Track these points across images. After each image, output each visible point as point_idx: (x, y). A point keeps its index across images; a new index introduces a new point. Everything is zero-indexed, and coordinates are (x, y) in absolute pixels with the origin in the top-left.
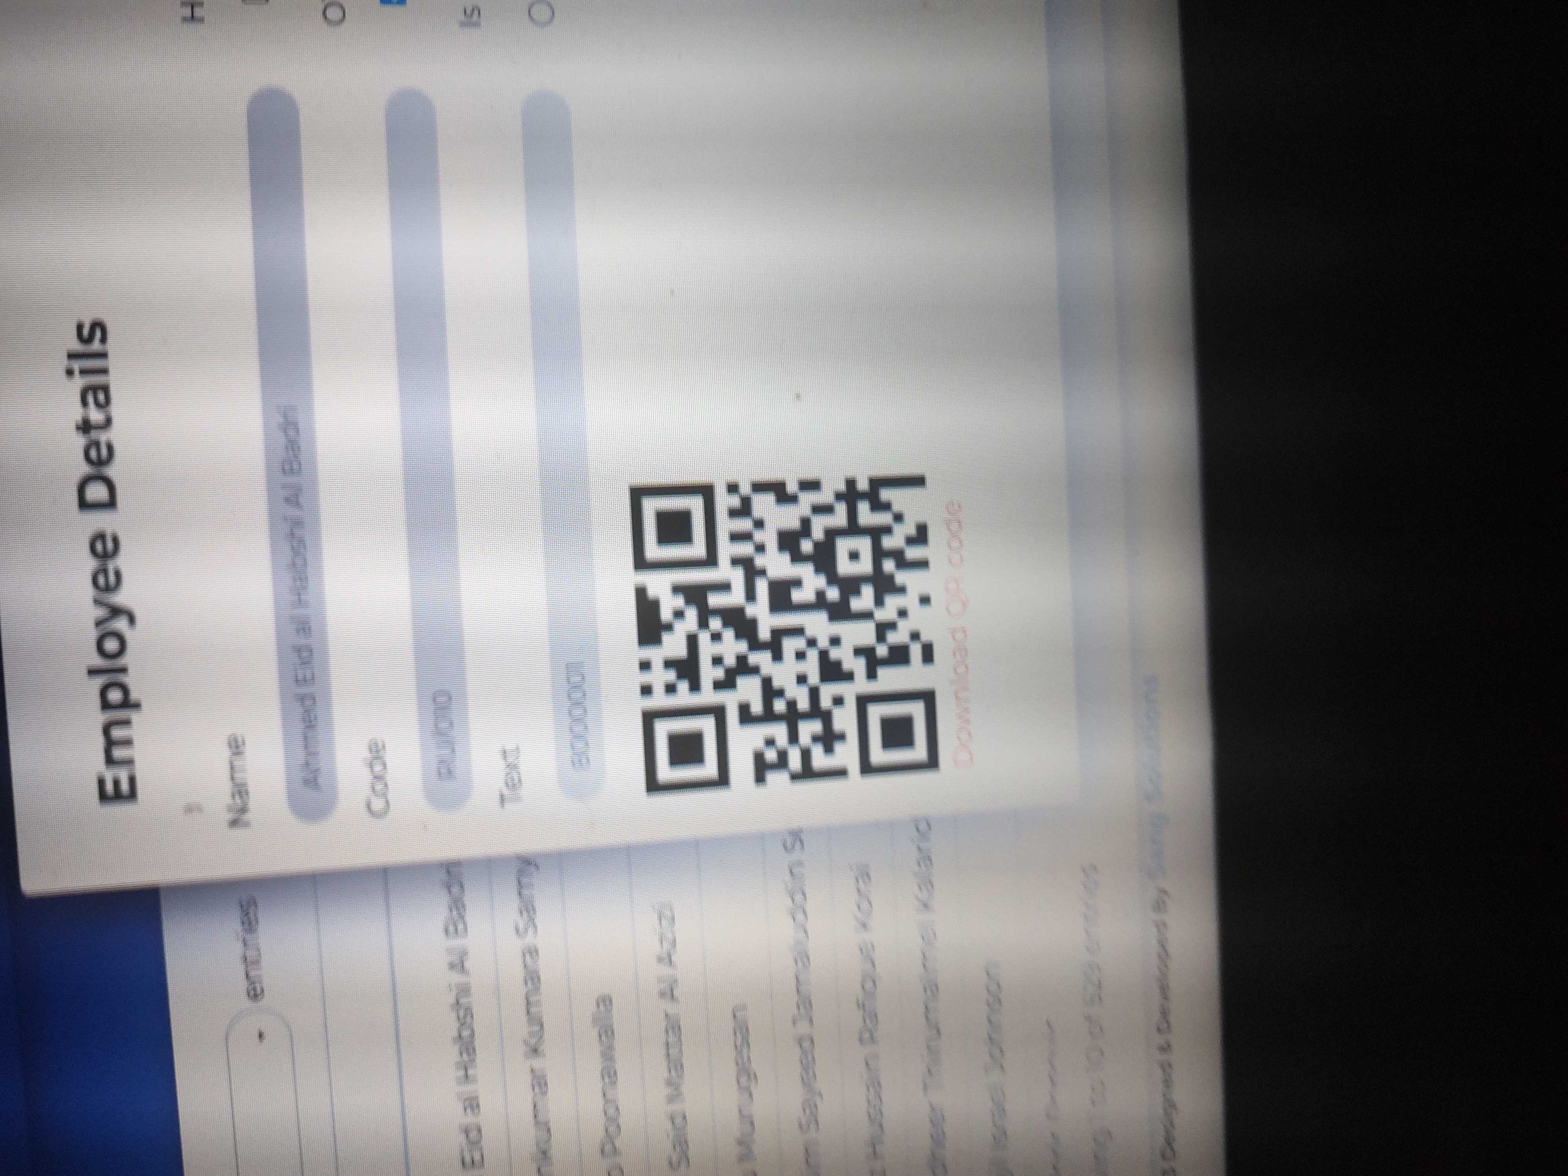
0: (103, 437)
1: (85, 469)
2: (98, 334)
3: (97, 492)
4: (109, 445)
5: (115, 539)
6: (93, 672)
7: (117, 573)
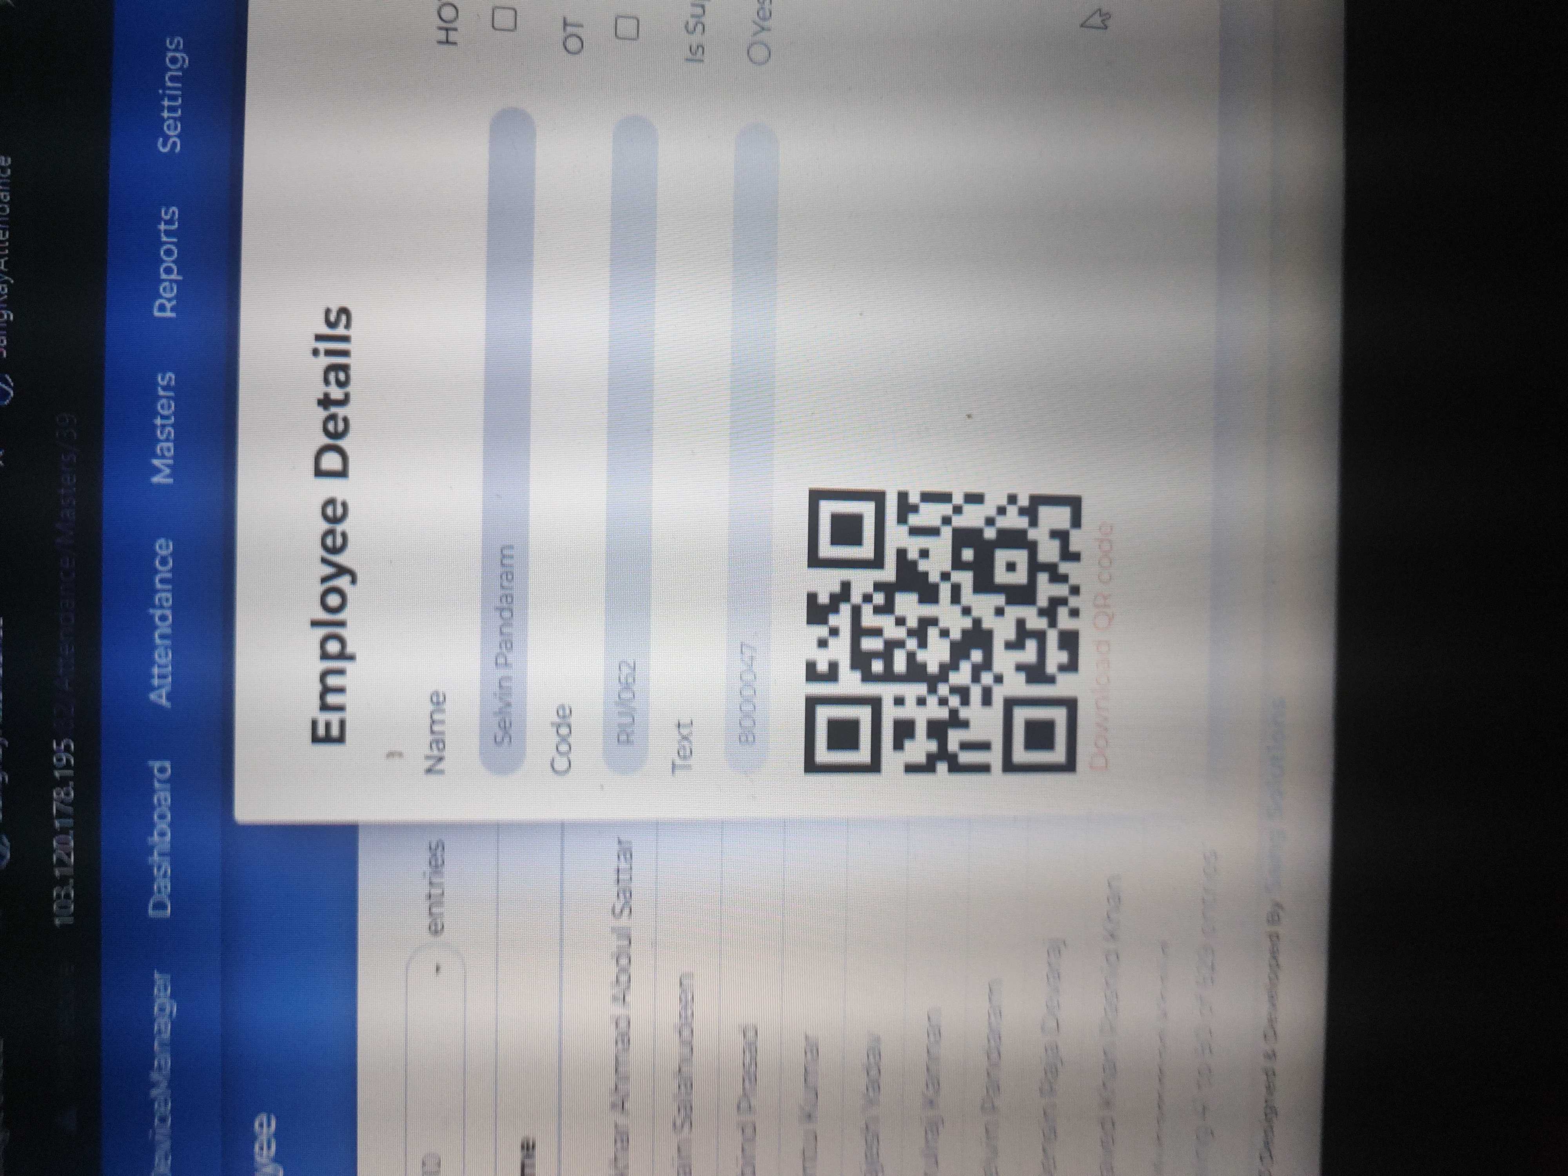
1: (322, 440)
2: (344, 318)
3: (331, 461)
4: (346, 420)
5: (344, 505)
6: (315, 624)
7: (344, 535)
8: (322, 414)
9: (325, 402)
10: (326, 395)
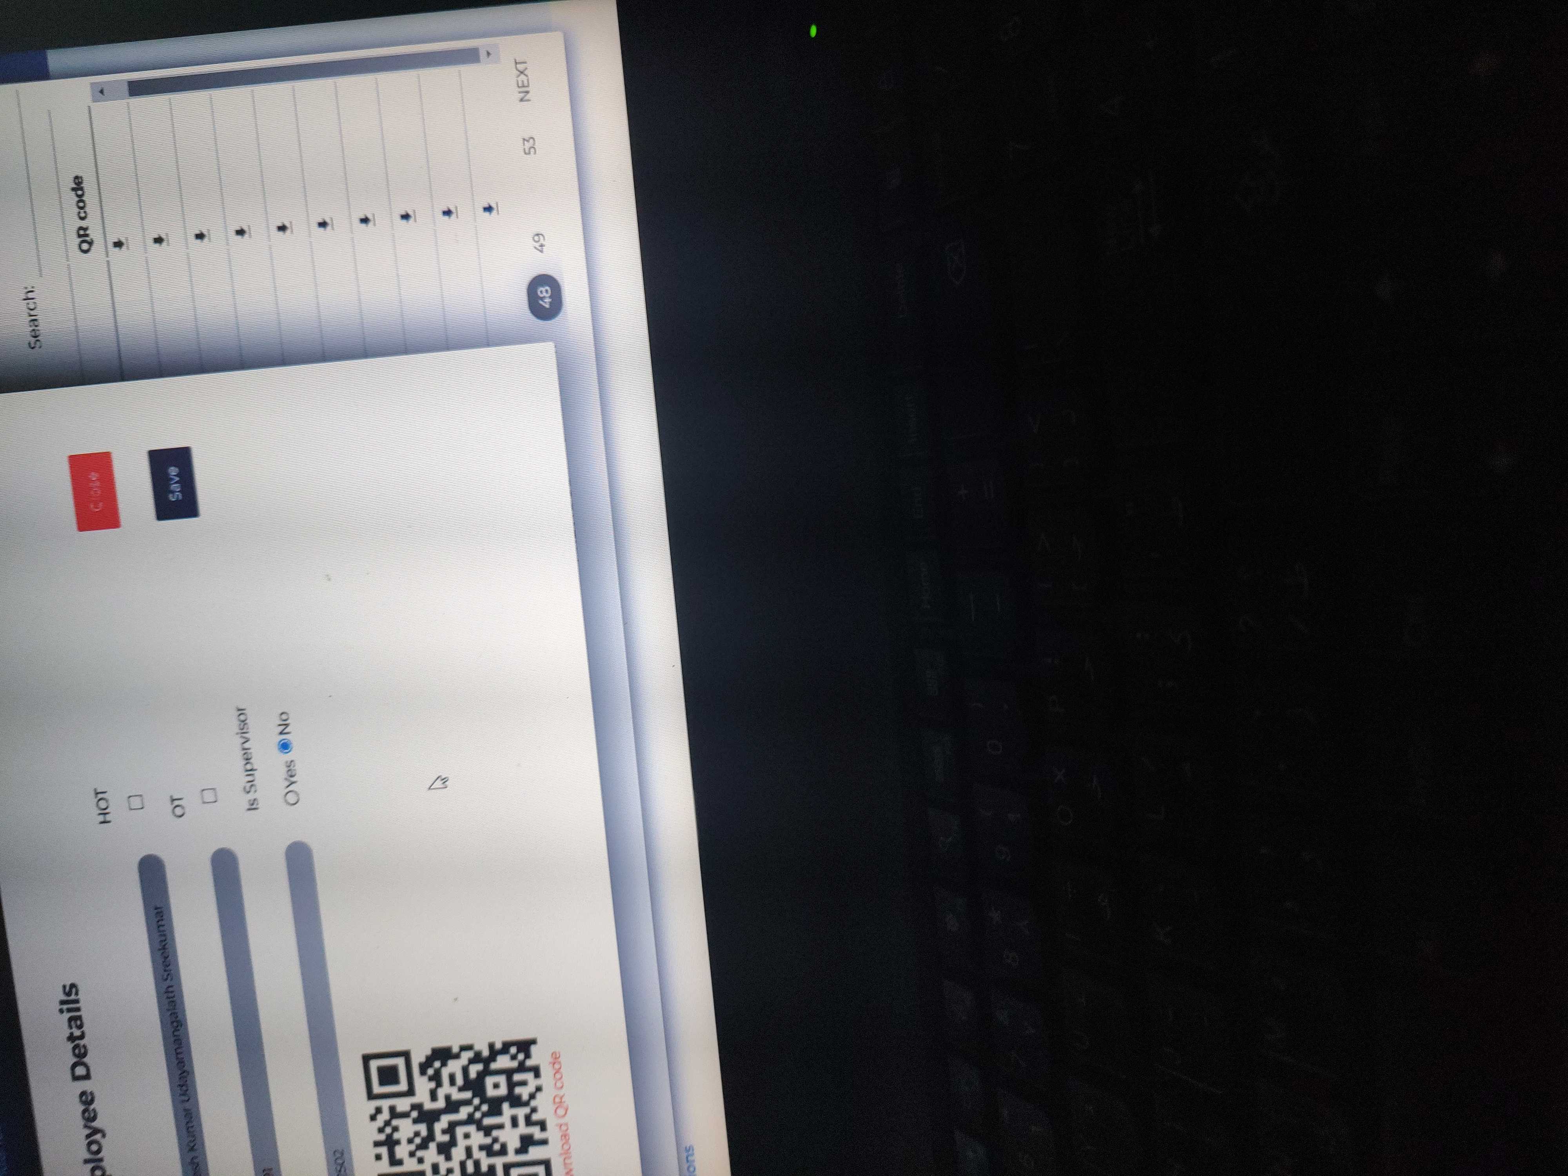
0: (82, 1042)
1: (75, 1060)
2: (74, 990)
3: (80, 1071)
4: (85, 1047)
5: (92, 1093)
6: (86, 1161)
7: (94, 1110)
8: (70, 1046)
9: (71, 1038)
10: (72, 1034)
